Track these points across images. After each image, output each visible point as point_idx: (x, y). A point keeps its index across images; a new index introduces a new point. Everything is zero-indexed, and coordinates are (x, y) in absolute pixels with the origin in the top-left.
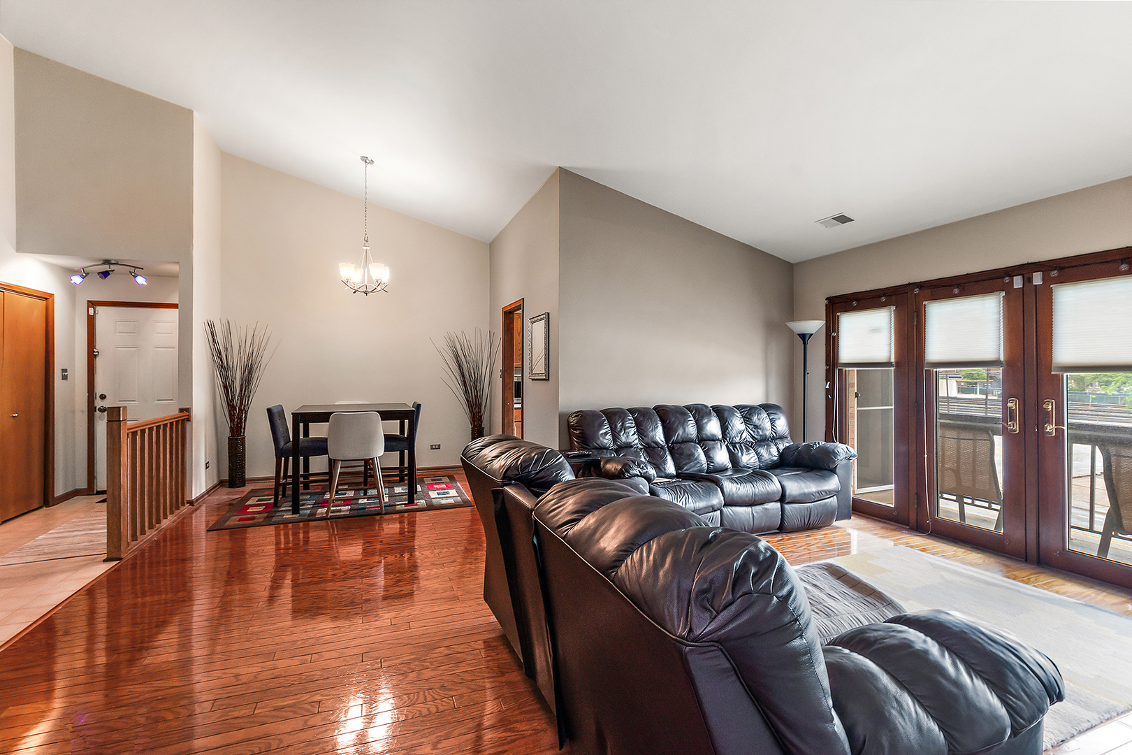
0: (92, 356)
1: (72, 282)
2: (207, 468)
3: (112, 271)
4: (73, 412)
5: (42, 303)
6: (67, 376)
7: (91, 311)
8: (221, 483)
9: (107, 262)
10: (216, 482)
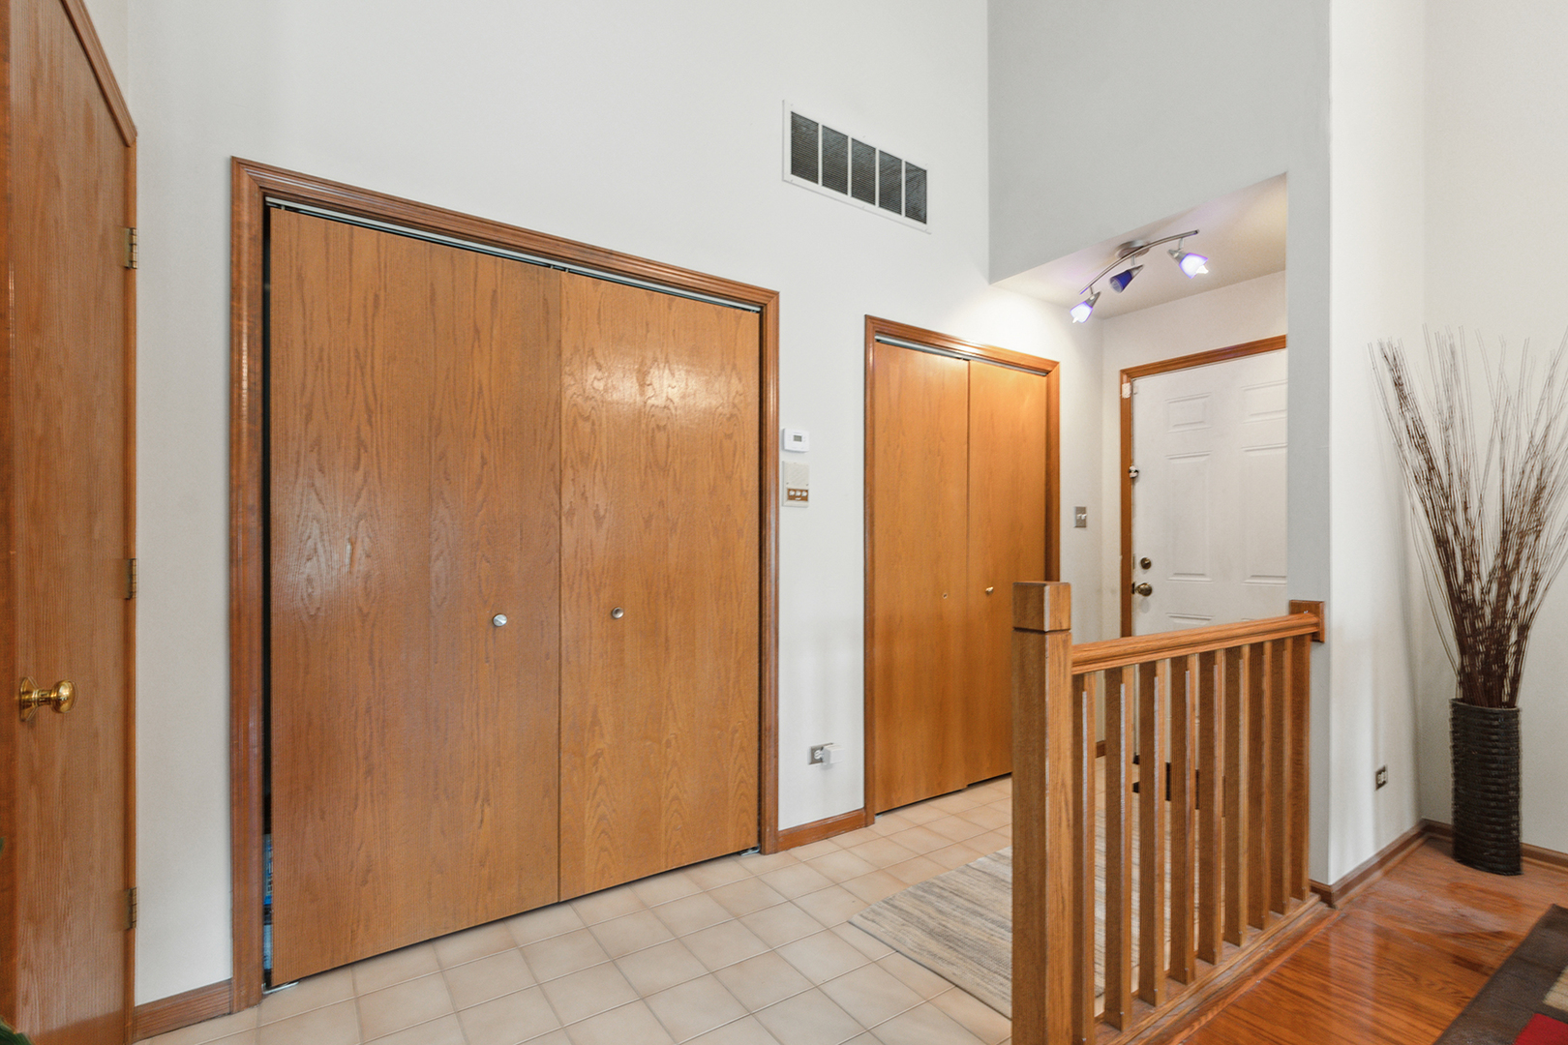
0: (1128, 480)
1: (1074, 321)
2: (1379, 786)
3: (1138, 268)
4: (1099, 591)
5: (1039, 381)
6: (1085, 520)
7: (1126, 387)
8: (1427, 832)
9: (1129, 249)
10: (1407, 824)
